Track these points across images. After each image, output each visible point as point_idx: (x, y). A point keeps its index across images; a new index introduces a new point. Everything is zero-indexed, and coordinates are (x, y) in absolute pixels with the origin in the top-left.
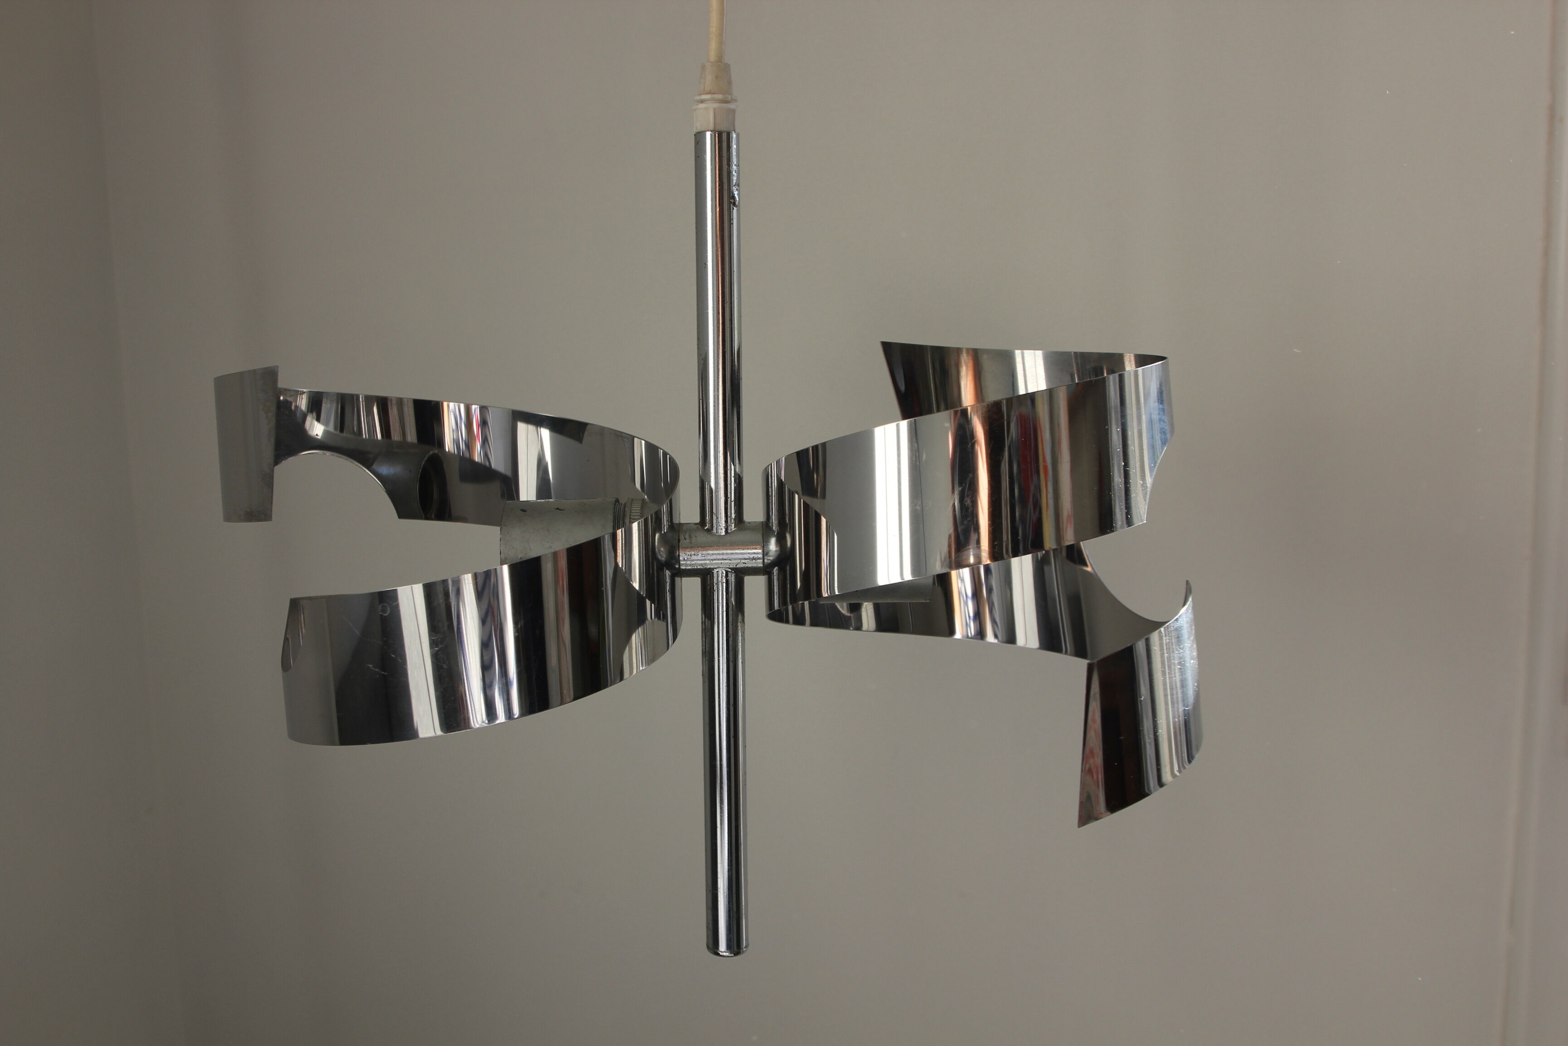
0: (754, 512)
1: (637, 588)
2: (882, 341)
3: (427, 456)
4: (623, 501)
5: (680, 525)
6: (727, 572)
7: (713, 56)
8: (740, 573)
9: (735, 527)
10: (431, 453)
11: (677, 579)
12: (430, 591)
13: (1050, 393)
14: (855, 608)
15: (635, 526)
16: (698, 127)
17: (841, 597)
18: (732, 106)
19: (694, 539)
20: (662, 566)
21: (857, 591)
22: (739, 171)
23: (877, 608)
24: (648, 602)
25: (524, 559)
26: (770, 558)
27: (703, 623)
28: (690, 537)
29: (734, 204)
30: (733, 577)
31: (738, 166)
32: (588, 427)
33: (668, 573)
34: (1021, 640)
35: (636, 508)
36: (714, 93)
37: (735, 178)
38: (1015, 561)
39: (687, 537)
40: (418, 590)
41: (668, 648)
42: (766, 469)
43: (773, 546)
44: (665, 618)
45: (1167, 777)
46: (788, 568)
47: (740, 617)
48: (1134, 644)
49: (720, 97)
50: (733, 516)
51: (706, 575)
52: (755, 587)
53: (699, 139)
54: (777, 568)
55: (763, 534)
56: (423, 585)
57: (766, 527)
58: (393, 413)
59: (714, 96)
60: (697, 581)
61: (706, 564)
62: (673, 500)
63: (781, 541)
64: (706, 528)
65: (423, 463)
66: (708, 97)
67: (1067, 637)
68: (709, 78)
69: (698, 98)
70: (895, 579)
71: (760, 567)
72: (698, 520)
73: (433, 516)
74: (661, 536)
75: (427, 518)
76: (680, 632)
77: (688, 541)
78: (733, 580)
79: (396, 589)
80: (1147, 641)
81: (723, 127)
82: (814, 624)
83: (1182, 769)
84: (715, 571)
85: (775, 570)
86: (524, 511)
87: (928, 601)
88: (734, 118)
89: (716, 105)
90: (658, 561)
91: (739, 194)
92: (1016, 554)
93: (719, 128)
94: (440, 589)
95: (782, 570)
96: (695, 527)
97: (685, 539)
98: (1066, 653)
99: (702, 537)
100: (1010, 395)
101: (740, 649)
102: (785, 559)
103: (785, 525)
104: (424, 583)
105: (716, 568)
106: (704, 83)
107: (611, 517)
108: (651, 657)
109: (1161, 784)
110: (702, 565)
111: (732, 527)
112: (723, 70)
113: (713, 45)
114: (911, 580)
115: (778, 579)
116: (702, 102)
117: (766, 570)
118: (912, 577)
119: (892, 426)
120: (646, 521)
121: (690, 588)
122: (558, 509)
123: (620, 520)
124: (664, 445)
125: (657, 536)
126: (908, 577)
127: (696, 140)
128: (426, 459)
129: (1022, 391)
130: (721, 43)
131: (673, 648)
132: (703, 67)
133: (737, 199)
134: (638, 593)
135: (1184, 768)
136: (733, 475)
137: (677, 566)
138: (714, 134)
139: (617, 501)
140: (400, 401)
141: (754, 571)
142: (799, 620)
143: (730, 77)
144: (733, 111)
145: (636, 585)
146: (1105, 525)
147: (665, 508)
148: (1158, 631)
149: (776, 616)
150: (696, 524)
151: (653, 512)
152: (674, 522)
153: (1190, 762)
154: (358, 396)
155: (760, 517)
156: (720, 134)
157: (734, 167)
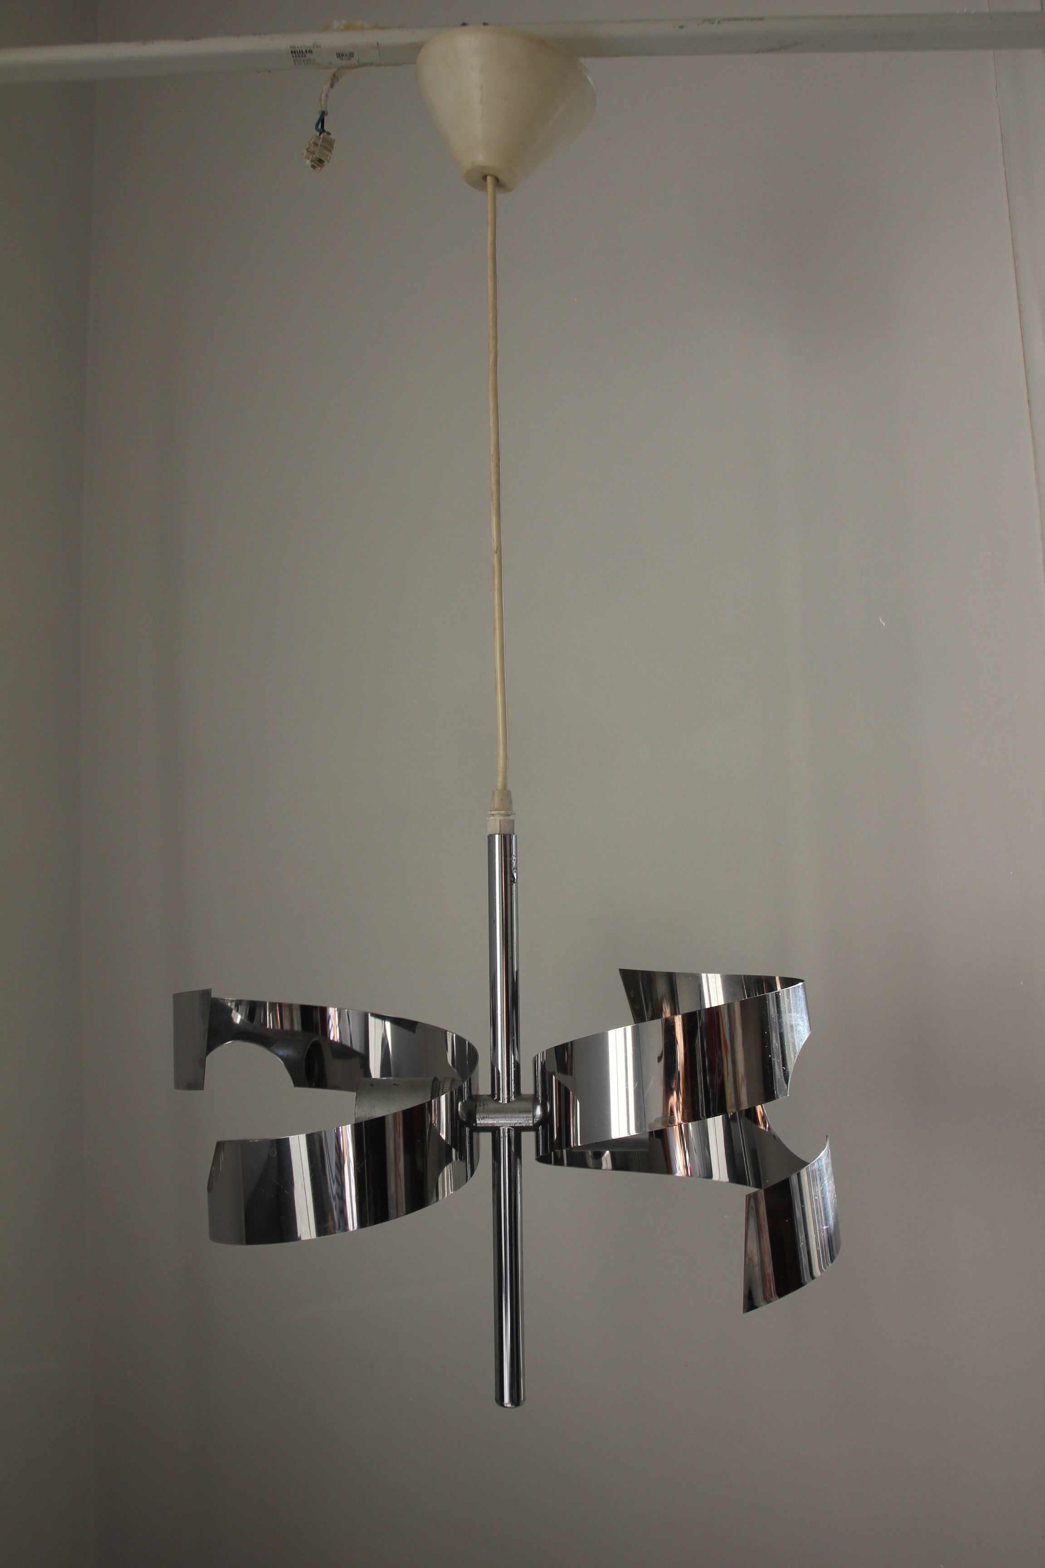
0: (527, 1088)
1: (444, 1138)
2: (620, 968)
3: (311, 1042)
4: (439, 1079)
5: (478, 1096)
6: (509, 1130)
7: (500, 785)
8: (519, 1130)
9: (514, 1098)
10: (314, 1040)
11: (475, 1134)
12: (310, 1139)
13: (729, 1006)
14: (598, 1156)
15: (443, 1098)
16: (490, 831)
17: (585, 1146)
18: (512, 817)
19: (486, 1106)
20: (463, 1125)
21: (596, 1143)
22: (517, 860)
23: (613, 1155)
24: (454, 1151)
25: (370, 1119)
26: (537, 1120)
27: (493, 1164)
28: (484, 1105)
29: (514, 882)
30: (513, 1133)
31: (516, 856)
32: (418, 1026)
33: (467, 1129)
34: (716, 1177)
35: (447, 1085)
36: (500, 810)
37: (514, 864)
38: (710, 1121)
39: (482, 1104)
40: (303, 1138)
41: (467, 1181)
42: (535, 1058)
43: (539, 1111)
44: (465, 1159)
45: (817, 1271)
46: (548, 1125)
47: (518, 1160)
48: (790, 1177)
49: (503, 812)
50: (513, 1090)
51: (494, 1131)
52: (528, 1140)
53: (491, 839)
54: (541, 1126)
55: (533, 1103)
56: (306, 1135)
57: (534, 1100)
58: (286, 1014)
59: (499, 812)
60: (489, 1135)
61: (494, 1123)
62: (472, 1079)
63: (544, 1109)
64: (495, 1099)
65: (308, 1047)
66: (496, 812)
67: (750, 1175)
68: (497, 800)
69: (489, 813)
70: (624, 1134)
71: (531, 1126)
72: (490, 1093)
73: (313, 1085)
74: (463, 1103)
75: (310, 1086)
76: (477, 1170)
77: (482, 1107)
78: (513, 1135)
79: (288, 1138)
80: (799, 1175)
81: (507, 832)
82: (570, 1164)
83: (827, 1267)
84: (501, 1129)
85: (540, 1128)
86: (372, 1085)
87: (647, 1150)
88: (513, 825)
89: (501, 818)
90: (461, 1121)
91: (517, 875)
92: (709, 1116)
93: (503, 832)
94: (316, 1137)
95: (544, 1128)
96: (487, 1097)
97: (480, 1106)
98: (750, 1185)
99: (492, 1105)
100: (700, 1009)
101: (519, 1183)
102: (546, 1118)
103: (546, 1096)
104: (307, 1133)
105: (502, 1126)
106: (494, 803)
107: (430, 1090)
108: (457, 1186)
109: (813, 1277)
110: (491, 1124)
111: (513, 1098)
112: (506, 795)
113: (500, 779)
114: (634, 1135)
115: (542, 1134)
116: (493, 815)
117: (534, 1128)
118: (636, 1133)
119: (620, 1030)
120: (452, 1094)
121: (485, 1139)
122: (395, 1084)
123: (436, 1094)
124: (469, 1038)
125: (460, 1104)
126: (633, 1132)
127: (488, 839)
128: (310, 1044)
129: (707, 1006)
130: (505, 778)
131: (471, 1181)
132: (494, 793)
133: (516, 878)
134: (445, 1142)
135: (828, 1265)
136: (513, 1062)
137: (474, 1125)
138: (500, 837)
139: (436, 1079)
140: (290, 1006)
141: (527, 1129)
142: (559, 1162)
143: (511, 799)
144: (513, 821)
145: (444, 1136)
146: (769, 1095)
147: (465, 1085)
148: (805, 1168)
149: (543, 1159)
150: (488, 1096)
151: (457, 1087)
152: (473, 1094)
153: (832, 1261)
154: (265, 1003)
155: (531, 1092)
156: (505, 837)
157: (514, 858)
